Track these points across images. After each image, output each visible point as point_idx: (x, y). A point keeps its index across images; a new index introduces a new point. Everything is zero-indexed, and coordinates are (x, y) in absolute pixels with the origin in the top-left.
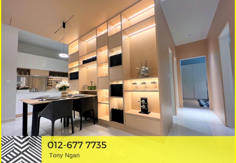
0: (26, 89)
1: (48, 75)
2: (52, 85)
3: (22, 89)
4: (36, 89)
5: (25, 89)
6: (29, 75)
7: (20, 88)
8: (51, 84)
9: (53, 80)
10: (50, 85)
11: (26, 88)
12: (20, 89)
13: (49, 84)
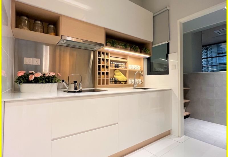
0: (48, 82)
1: (103, 41)
2: (107, 74)
3: (36, 81)
4: (75, 82)
5: (46, 82)
6: (57, 34)
7: (32, 78)
8: (106, 70)
9: (110, 58)
10: (103, 73)
11: (49, 77)
12: (31, 82)
13: (102, 70)
